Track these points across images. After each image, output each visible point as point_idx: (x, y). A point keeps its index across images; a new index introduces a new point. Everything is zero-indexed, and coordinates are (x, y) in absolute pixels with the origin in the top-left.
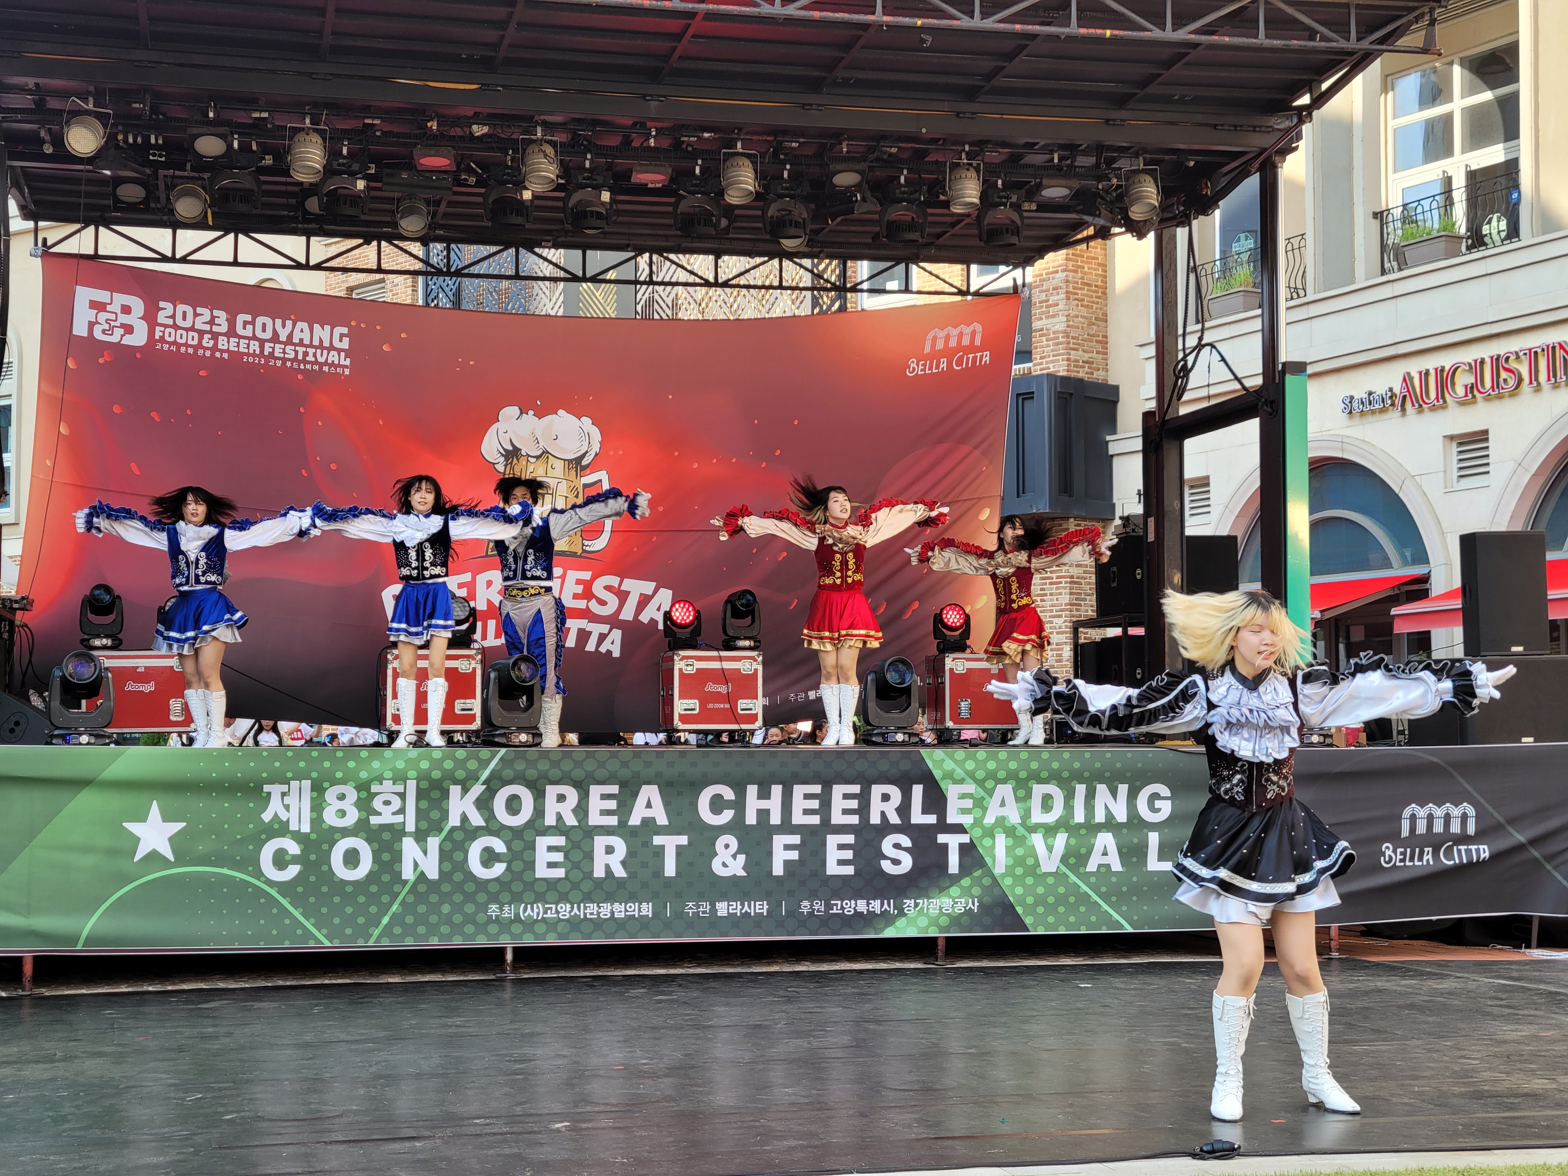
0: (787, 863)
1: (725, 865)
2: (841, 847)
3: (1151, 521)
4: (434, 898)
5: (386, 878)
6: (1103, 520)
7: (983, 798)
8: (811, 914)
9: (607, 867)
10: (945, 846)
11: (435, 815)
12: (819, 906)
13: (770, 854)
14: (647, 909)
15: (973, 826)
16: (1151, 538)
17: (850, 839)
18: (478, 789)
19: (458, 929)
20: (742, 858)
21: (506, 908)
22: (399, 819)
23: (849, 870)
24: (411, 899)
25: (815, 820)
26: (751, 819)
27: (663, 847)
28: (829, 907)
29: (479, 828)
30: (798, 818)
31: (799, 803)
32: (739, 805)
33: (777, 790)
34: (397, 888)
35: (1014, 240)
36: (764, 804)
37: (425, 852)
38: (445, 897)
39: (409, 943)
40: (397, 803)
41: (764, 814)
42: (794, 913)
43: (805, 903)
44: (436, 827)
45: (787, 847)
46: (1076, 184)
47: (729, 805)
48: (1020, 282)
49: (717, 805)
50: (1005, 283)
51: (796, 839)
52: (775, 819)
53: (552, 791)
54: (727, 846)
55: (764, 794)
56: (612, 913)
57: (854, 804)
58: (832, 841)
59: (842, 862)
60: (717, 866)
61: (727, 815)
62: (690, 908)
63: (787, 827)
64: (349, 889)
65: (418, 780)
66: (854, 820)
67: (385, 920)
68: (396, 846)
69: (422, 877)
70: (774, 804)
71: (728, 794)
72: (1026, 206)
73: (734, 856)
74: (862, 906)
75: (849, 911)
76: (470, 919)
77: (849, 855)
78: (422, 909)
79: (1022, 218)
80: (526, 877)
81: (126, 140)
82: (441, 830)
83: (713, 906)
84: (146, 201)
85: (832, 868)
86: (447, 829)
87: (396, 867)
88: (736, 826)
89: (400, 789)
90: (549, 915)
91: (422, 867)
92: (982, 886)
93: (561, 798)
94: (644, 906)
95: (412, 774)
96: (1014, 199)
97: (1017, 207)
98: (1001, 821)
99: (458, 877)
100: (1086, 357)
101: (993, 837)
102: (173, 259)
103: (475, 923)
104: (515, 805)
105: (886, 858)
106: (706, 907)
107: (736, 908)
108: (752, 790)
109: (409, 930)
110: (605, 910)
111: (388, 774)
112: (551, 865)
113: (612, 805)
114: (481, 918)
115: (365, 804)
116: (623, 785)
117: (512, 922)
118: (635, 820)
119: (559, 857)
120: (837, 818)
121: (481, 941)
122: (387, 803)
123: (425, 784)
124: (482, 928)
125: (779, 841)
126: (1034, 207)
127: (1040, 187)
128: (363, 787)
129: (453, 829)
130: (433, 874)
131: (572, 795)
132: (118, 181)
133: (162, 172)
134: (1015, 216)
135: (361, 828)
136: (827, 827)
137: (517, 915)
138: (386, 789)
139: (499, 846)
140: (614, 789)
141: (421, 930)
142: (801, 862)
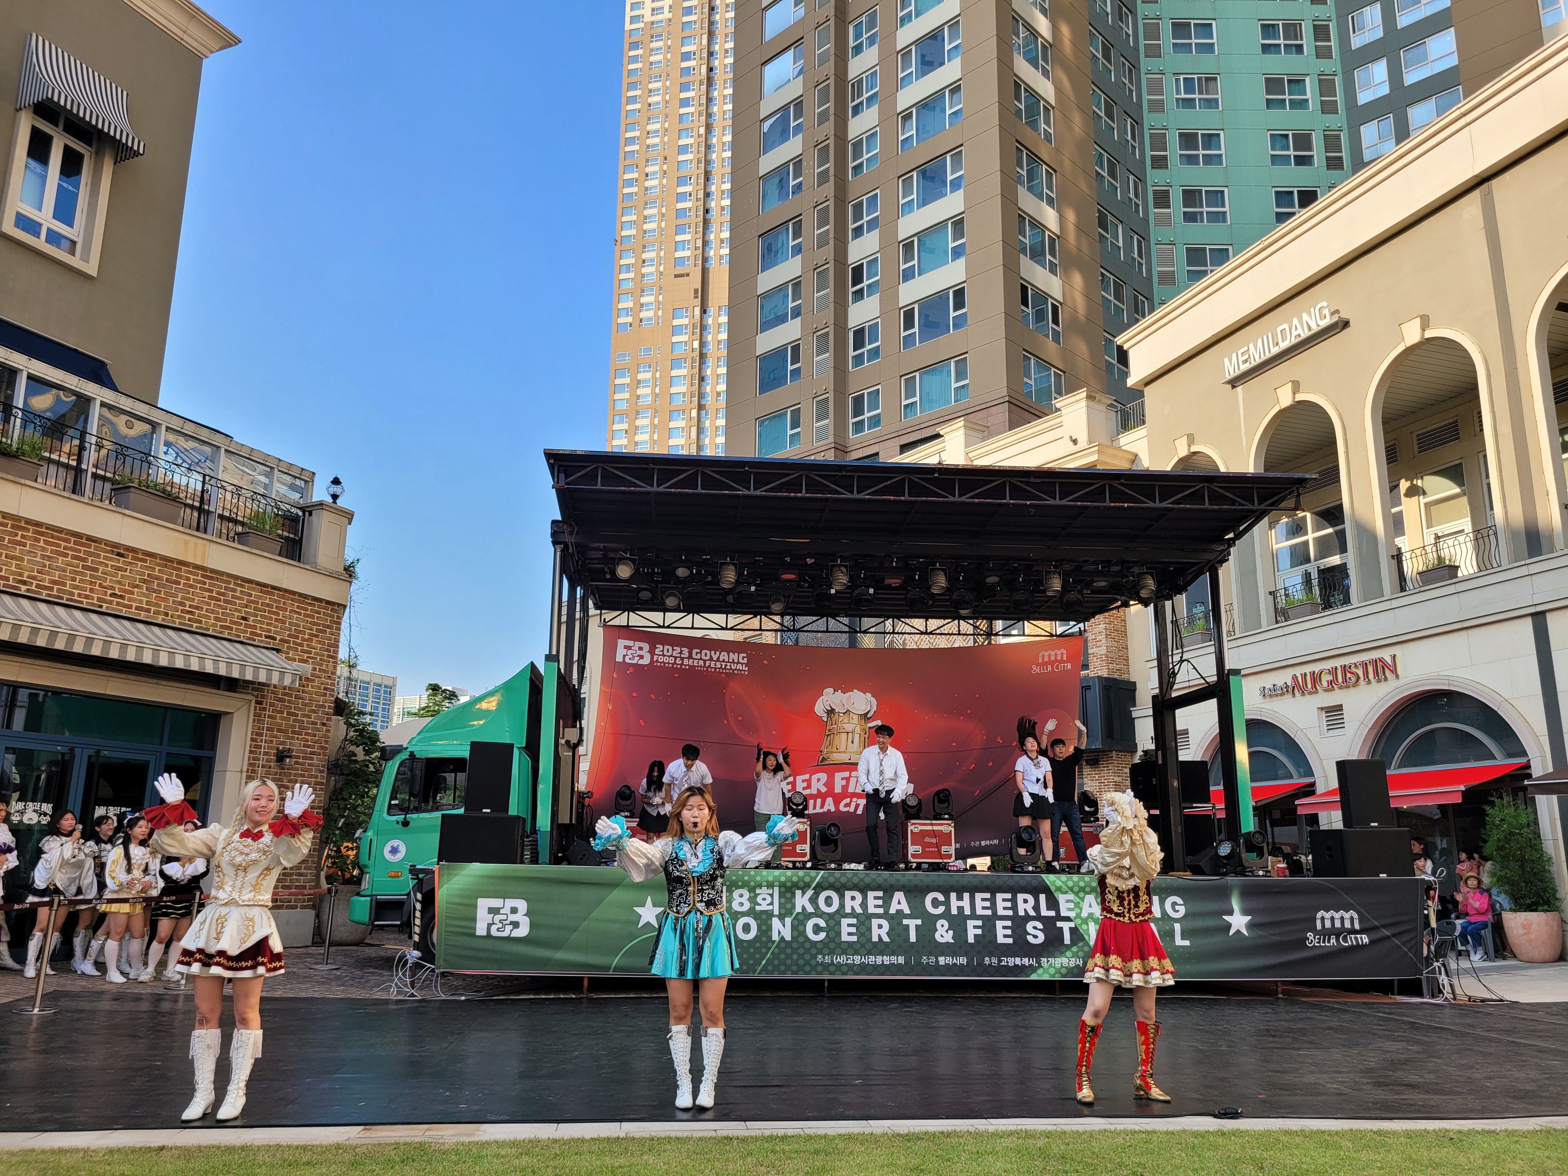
0: (975, 935)
1: (942, 936)
2: (1004, 928)
3: (1160, 753)
4: (789, 951)
5: (764, 939)
6: (1131, 752)
7: (1079, 903)
8: (990, 965)
9: (879, 935)
10: (1061, 928)
11: (789, 906)
12: (995, 960)
13: (966, 930)
14: (901, 960)
15: (1075, 918)
16: (1160, 762)
17: (1009, 923)
18: (810, 893)
19: (801, 969)
20: (951, 932)
21: (827, 957)
22: (770, 908)
23: (1010, 941)
24: (777, 951)
25: (989, 912)
26: (954, 911)
27: (908, 925)
28: (1000, 961)
29: (811, 913)
30: (979, 912)
31: (979, 904)
32: (947, 903)
33: (966, 896)
34: (770, 945)
35: (1080, 608)
36: (960, 903)
37: (784, 926)
38: (795, 950)
39: (776, 976)
40: (769, 900)
41: (961, 909)
42: (981, 963)
43: (987, 959)
44: (789, 912)
45: (975, 927)
46: (1112, 580)
47: (942, 903)
48: (1082, 629)
49: (935, 903)
50: (1076, 629)
51: (979, 923)
52: (967, 911)
53: (848, 894)
54: (942, 926)
55: (960, 898)
56: (883, 961)
57: (1009, 904)
58: (999, 924)
59: (1005, 936)
60: (937, 936)
61: (941, 909)
62: (924, 959)
63: (974, 916)
64: (745, 945)
65: (780, 887)
66: (1010, 913)
67: (764, 962)
68: (769, 922)
69: (782, 939)
70: (966, 903)
71: (941, 898)
72: (1085, 591)
73: (947, 931)
74: (1018, 961)
75: (1011, 964)
76: (807, 963)
77: (1009, 932)
78: (782, 956)
79: (1084, 597)
80: (836, 940)
81: (644, 571)
82: (792, 914)
83: (937, 959)
84: (652, 599)
85: (1001, 940)
86: (795, 914)
87: (769, 933)
88: (946, 915)
89: (770, 891)
90: (849, 962)
91: (782, 934)
92: (1083, 951)
93: (853, 898)
94: (900, 957)
95: (777, 883)
96: (1079, 588)
97: (1080, 592)
98: (1091, 916)
99: (801, 939)
100: (1118, 667)
101: (1087, 925)
102: (663, 627)
103: (810, 965)
104: (829, 902)
105: (1030, 934)
106: (933, 959)
107: (949, 960)
108: (953, 895)
109: (776, 969)
110: (879, 960)
111: (765, 884)
112: (850, 934)
113: (880, 902)
114: (813, 962)
115: (753, 900)
116: (885, 891)
117: (830, 965)
118: (892, 911)
119: (853, 930)
120: (1001, 912)
121: (813, 976)
122: (764, 899)
123: (783, 890)
124: (814, 968)
125: (971, 923)
126: (1089, 592)
127: (1092, 581)
128: (752, 890)
129: (798, 913)
130: (788, 938)
131: (859, 896)
132: (639, 590)
133: (660, 585)
134: (1080, 596)
135: (751, 912)
136: (995, 917)
137: (832, 961)
138: (763, 892)
139: (822, 923)
140: (880, 894)
141: (782, 968)
142: (983, 935)
